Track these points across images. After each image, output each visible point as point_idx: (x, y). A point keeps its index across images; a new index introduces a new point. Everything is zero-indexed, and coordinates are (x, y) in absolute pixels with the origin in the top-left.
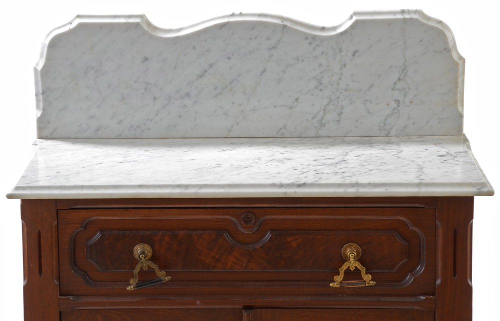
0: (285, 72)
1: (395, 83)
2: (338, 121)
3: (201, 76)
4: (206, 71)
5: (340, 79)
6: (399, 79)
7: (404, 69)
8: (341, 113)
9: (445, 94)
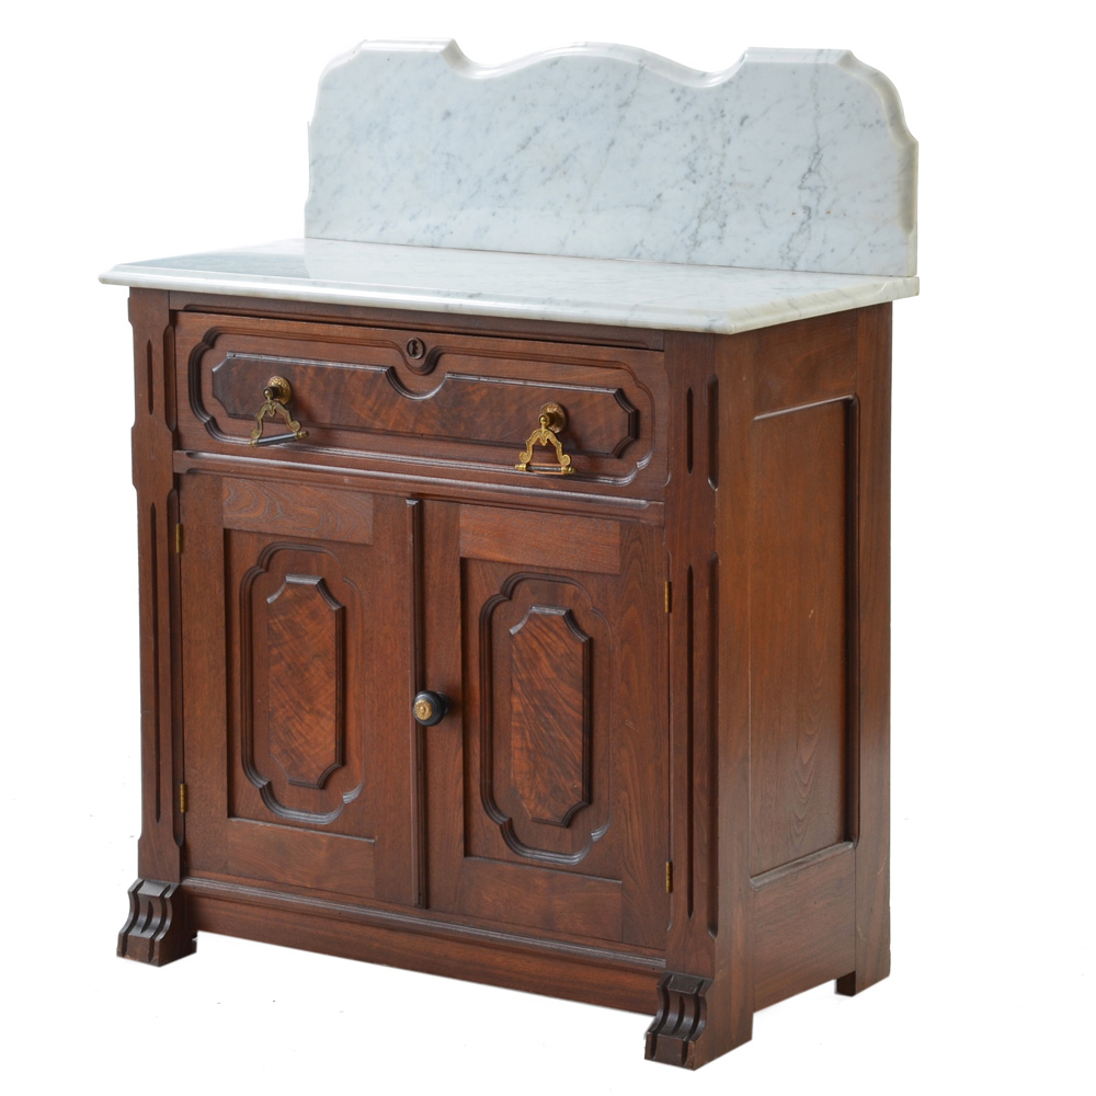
0: (642, 146)
1: (804, 177)
2: (719, 238)
3: (523, 147)
4: (530, 139)
5: (722, 164)
6: (810, 170)
7: (817, 153)
8: (725, 225)
9: (879, 201)
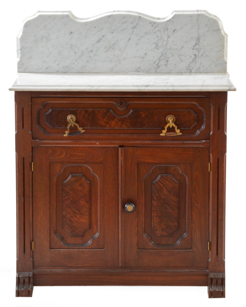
0: (140, 40)
1: (194, 46)
3: (98, 42)
4: (101, 39)
5: (167, 43)
6: (196, 44)
7: (198, 39)
8: (168, 61)
9: (218, 52)
